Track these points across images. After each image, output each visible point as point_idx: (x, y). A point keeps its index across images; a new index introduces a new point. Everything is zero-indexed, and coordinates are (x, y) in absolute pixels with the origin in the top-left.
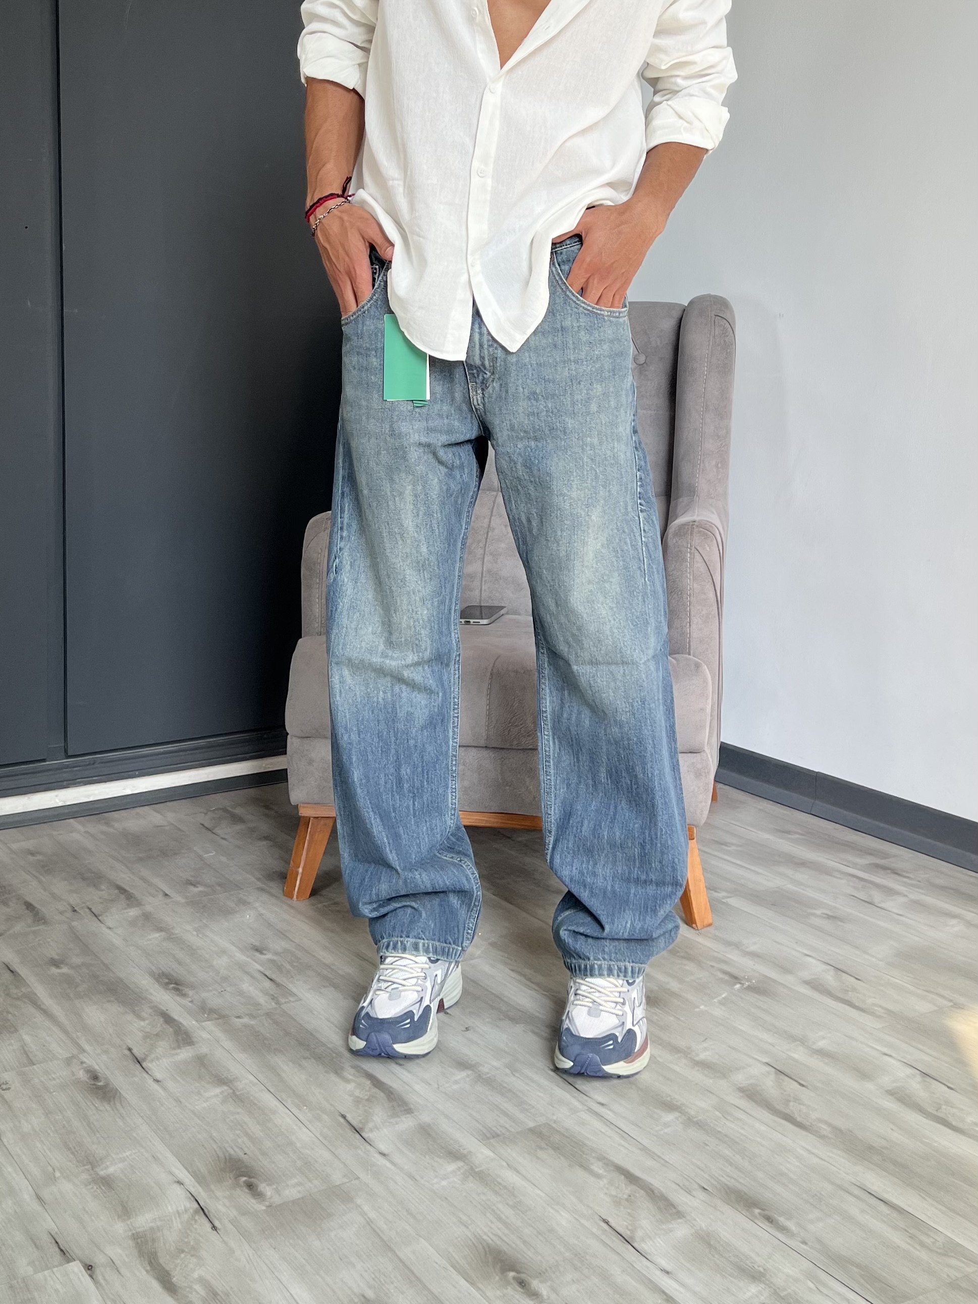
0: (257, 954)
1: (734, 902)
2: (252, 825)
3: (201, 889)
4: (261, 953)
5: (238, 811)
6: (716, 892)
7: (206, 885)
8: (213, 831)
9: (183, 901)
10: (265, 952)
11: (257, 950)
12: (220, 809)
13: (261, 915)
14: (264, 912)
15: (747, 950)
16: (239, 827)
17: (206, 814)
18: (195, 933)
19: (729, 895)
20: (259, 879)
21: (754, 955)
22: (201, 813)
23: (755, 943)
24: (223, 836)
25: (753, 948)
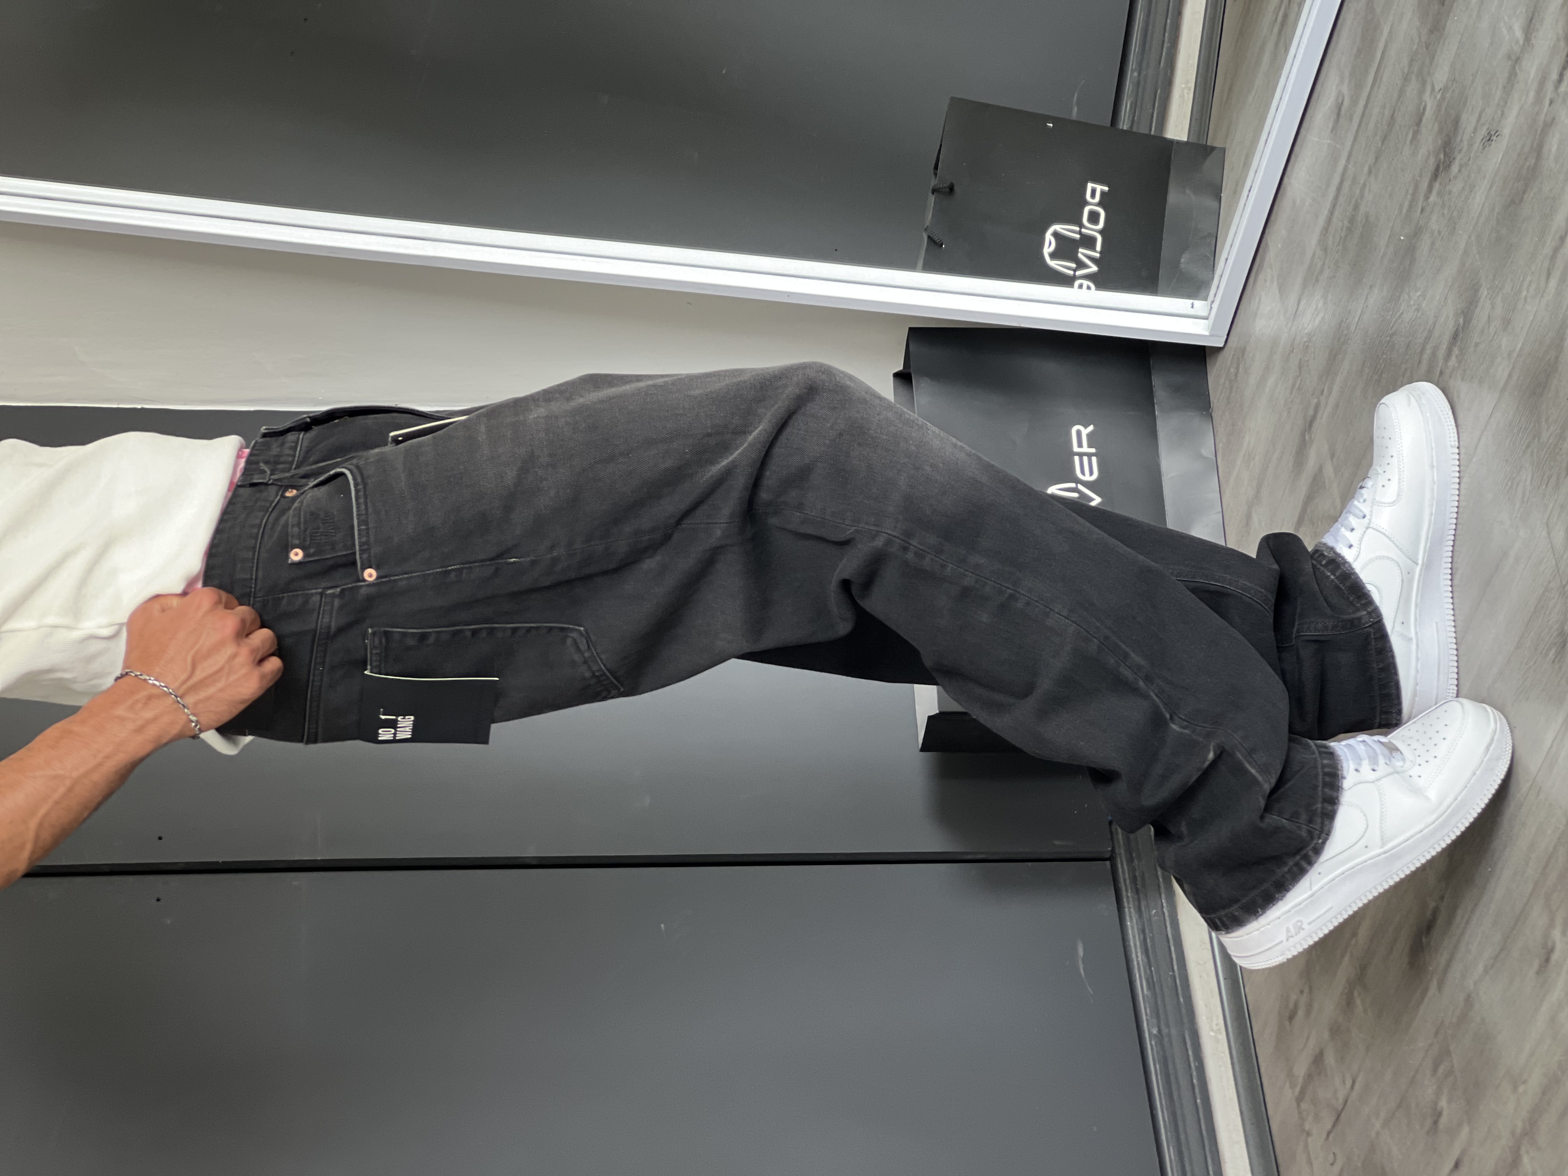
0: (1555, 957)
1: (1441, 76)
2: (1326, 1035)
3: (1443, 1103)
4: (1551, 950)
5: (1301, 1069)
6: (1423, 113)
7: (1438, 1093)
8: (1340, 1108)
9: (1466, 1130)
10: (1550, 944)
11: (1547, 960)
12: (1298, 1105)
13: (1486, 971)
14: (1480, 968)
15: (1521, 42)
16: (1330, 1059)
17: (1308, 1134)
18: (1521, 1089)
19: (1429, 88)
20: (1426, 990)
21: (1529, 29)
22: (1306, 1146)
23: (1510, 29)
24: (1349, 1083)
25: (1519, 34)
